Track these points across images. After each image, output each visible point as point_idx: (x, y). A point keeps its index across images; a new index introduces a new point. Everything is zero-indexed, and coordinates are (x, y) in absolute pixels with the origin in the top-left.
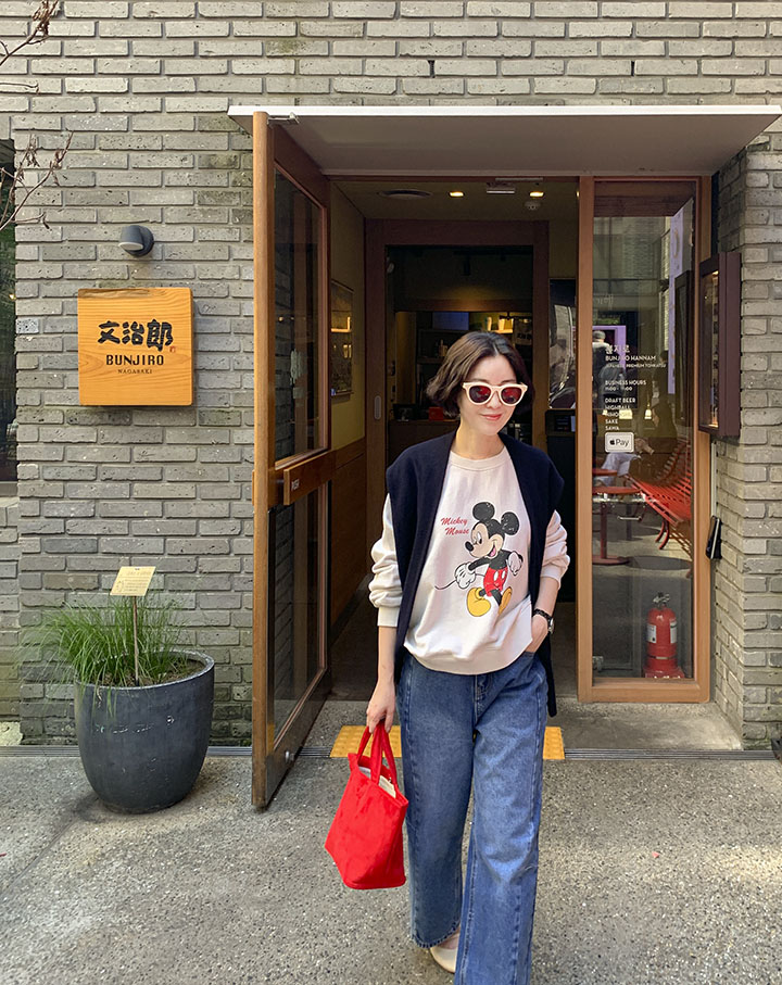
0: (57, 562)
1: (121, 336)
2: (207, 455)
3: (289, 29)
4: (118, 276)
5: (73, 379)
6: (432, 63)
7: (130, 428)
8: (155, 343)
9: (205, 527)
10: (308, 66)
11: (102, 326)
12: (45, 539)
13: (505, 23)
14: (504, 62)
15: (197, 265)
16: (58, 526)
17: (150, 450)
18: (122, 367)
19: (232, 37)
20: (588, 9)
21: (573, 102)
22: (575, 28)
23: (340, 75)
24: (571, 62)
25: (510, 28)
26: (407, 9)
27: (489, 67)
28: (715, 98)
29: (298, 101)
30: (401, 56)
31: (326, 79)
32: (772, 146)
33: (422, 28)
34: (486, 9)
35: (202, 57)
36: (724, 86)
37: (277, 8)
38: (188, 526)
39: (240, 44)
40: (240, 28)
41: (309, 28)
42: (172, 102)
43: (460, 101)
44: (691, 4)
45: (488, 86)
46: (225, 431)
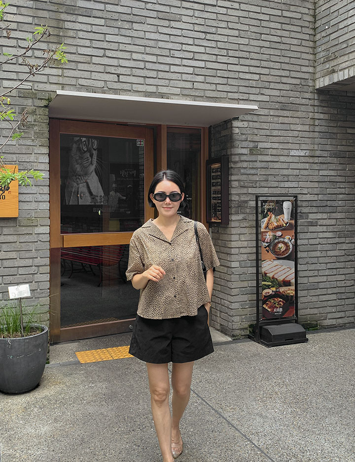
6: (118, 76)
8: (1, 190)
10: (67, 73)
13: (147, 63)
14: (147, 79)
15: (17, 155)
19: (33, 57)
20: (178, 61)
21: (172, 97)
22: (173, 69)
23: (81, 78)
24: (172, 81)
25: (149, 66)
26: (109, 53)
27: (141, 80)
28: (221, 99)
29: (63, 87)
30: (106, 73)
31: (75, 79)
32: (240, 118)
33: (115, 62)
34: (139, 57)
35: (19, 64)
36: (224, 95)
37: (54, 47)
38: (13, 271)
39: (38, 60)
40: (37, 54)
41: (68, 57)
42: (6, 83)
43: (130, 93)
44: (213, 63)
45: (140, 88)
46: (30, 228)
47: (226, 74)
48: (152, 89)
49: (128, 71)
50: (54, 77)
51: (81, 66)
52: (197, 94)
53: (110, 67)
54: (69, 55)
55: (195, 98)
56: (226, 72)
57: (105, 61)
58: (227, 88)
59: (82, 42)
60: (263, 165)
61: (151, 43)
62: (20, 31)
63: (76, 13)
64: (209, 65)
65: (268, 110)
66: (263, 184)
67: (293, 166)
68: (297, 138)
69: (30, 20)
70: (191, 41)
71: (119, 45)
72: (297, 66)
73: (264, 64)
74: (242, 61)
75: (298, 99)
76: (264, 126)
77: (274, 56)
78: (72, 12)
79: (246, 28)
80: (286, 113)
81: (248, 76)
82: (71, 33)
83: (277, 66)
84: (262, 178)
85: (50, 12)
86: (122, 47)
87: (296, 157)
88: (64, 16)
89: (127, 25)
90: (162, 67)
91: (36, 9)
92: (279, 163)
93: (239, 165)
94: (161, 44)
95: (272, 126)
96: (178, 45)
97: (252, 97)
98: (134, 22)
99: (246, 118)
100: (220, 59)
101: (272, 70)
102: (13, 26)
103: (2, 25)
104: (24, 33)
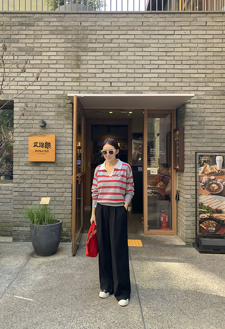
0: (22, 198)
1: (39, 146)
2: (58, 173)
3: (78, 75)
4: (38, 132)
5: (27, 155)
6: (111, 83)
7: (40, 167)
8: (47, 147)
9: (57, 190)
10: (82, 84)
11: (34, 143)
12: (19, 193)
13: (128, 74)
14: (128, 83)
15: (56, 129)
16: (22, 190)
17: (45, 172)
18: (38, 153)
19: (64, 77)
20: (148, 71)
21: (144, 92)
22: (145, 75)
23: (90, 86)
24: (144, 83)
25: (129, 75)
26: (105, 71)
27: (125, 84)
28: (178, 91)
29: (80, 92)
30: (104, 82)
31: (86, 87)
32: (191, 102)
33: (109, 75)
34: (124, 71)
35: (58, 82)
36: (180, 88)
37: (75, 71)
38: (53, 190)
39: (67, 79)
40: (67, 75)
41: (83, 75)
42: (51, 92)
43: (118, 92)
44: (172, 70)
45: (124, 89)
46: (62, 168)
47: (181, 76)
48: (132, 89)
49: (117, 80)
50: (75, 87)
51: (89, 80)
52: (160, 90)
53: (106, 78)
54: (83, 74)
55: (159, 91)
56: (181, 74)
57: (104, 75)
58: (182, 84)
59: (90, 66)
60: (209, 132)
61: (131, 62)
62: (58, 64)
63: (87, 51)
64: (169, 71)
65: (213, 96)
66: (208, 144)
69: (63, 58)
70: (156, 58)
71: (111, 66)
73: (208, 67)
74: (192, 67)
77: (217, 61)
78: (85, 51)
79: (196, 45)
81: (196, 76)
82: (85, 62)
83: (220, 67)
84: (208, 140)
85: (74, 52)
86: (113, 66)
88: (81, 54)
89: (116, 54)
90: (138, 75)
91: (66, 51)
92: (222, 130)
93: (191, 132)
94: (137, 62)
95: (216, 106)
96: (148, 61)
97: (200, 89)
98: (121, 51)
99: (196, 102)
100: (176, 67)
101: (215, 70)
102: (55, 62)
103: (49, 62)
104: (60, 65)
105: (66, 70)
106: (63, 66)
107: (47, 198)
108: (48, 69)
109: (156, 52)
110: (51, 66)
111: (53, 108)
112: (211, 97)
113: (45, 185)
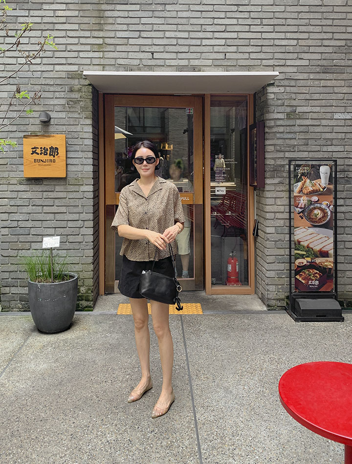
0: (15, 238)
1: (39, 152)
2: (71, 195)
3: (100, 41)
4: (37, 130)
5: (21, 168)
6: (153, 54)
7: (42, 186)
8: (52, 155)
9: (70, 224)
10: (107, 55)
11: (32, 148)
12: (11, 229)
13: (179, 40)
14: (179, 54)
15: (67, 126)
16: (15, 224)
17: (50, 193)
18: (40, 163)
19: (79, 44)
20: (209, 35)
21: (203, 68)
22: (205, 42)
23: (119, 58)
24: (203, 54)
25: (181, 42)
26: (144, 34)
27: (174, 56)
28: (255, 67)
29: (104, 67)
30: (141, 51)
31: (114, 60)
32: (276, 84)
33: (149, 41)
34: (172, 34)
35: (68, 51)
36: (258, 62)
37: (96, 34)
38: (63, 224)
39: (83, 46)
40: (83, 41)
41: (108, 41)
42: (58, 68)
43: (163, 68)
44: (246, 33)
45: (173, 63)
46: (77, 186)
47: (260, 43)
48: (184, 63)
49: (161, 49)
50: (96, 59)
51: (119, 48)
52: (229, 64)
53: (145, 47)
54: (109, 39)
55: (227, 68)
56: (260, 40)
57: (141, 41)
58: (262, 56)
59: (120, 27)
60: (302, 129)
61: (184, 21)
62: (69, 23)
63: (115, 2)
64: (242, 35)
65: (308, 74)
66: (301, 148)
67: (336, 129)
68: (343, 101)
69: (76, 13)
70: (222, 15)
71: (153, 26)
72: (342, 28)
73: (302, 29)
74: (277, 28)
75: (343, 61)
76: (304, 90)
77: (314, 20)
78: (111, 2)
80: (328, 76)
81: (284, 43)
82: (111, 21)
83: (318, 29)
84: (301, 142)
85: (93, 5)
86: (156, 27)
87: (341, 120)
88: (104, 7)
89: (160, 8)
90: (194, 42)
91: (81, 3)
92: (321, 127)
93: (274, 130)
94: (192, 21)
95: (313, 90)
96: (209, 19)
97: (289, 63)
98: (167, 4)
99: (282, 83)
100: (253, 28)
101: (312, 34)
102: (63, 20)
103: (54, 20)
104: (72, 25)
105: (82, 34)
106: (76, 27)
107: (54, 238)
108: (52, 32)
109: (222, 6)
110: (57, 27)
111: (61, 93)
112: (305, 76)
113: (51, 216)
